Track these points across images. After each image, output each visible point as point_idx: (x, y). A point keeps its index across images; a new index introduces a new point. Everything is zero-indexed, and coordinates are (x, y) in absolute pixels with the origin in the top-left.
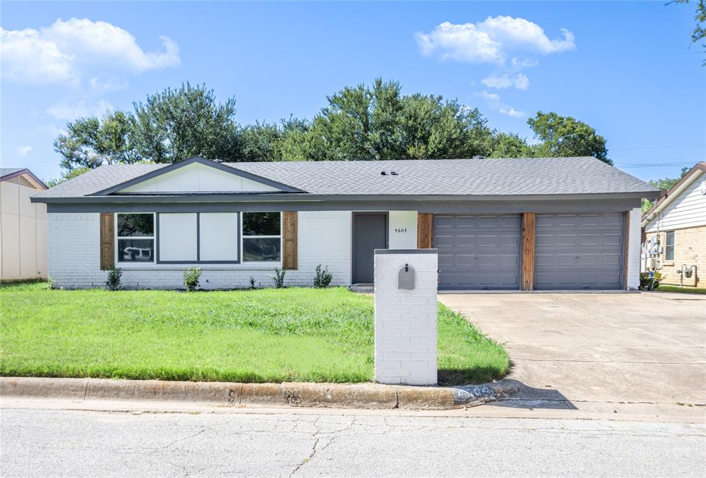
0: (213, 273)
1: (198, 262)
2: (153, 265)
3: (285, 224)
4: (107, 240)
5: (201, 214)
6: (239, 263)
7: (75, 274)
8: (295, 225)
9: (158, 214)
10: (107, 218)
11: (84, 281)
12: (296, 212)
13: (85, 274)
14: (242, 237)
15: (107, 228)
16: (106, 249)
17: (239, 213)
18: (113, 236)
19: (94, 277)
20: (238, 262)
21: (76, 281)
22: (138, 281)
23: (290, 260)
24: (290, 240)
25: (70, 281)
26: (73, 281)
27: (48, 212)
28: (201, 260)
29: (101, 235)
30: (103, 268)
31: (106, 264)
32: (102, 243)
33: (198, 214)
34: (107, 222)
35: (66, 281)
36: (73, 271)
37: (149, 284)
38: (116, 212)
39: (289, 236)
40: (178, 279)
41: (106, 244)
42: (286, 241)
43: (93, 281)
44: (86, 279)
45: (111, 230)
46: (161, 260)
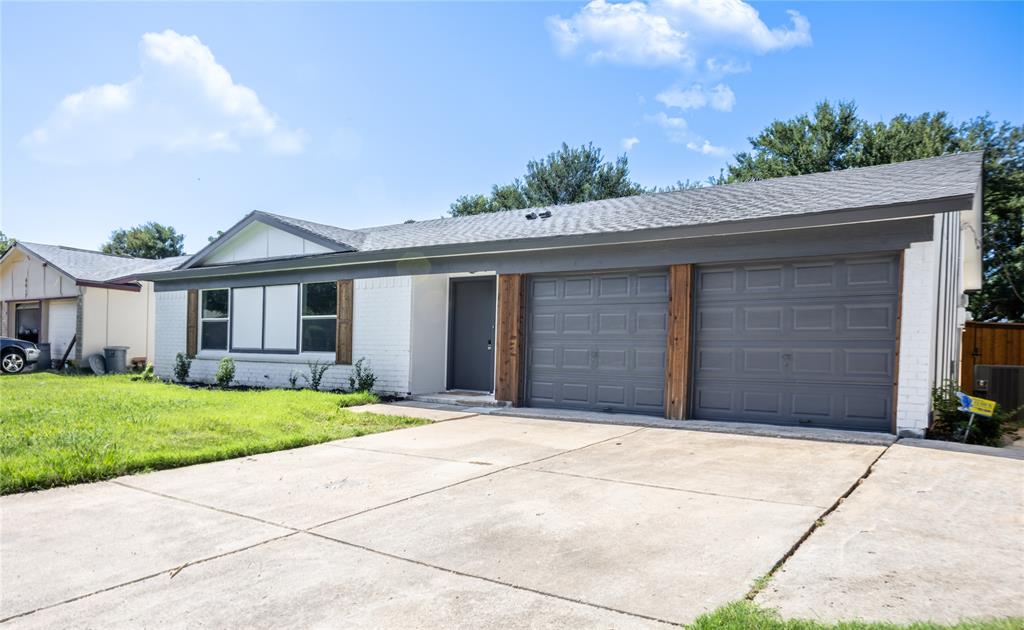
0: (271, 367)
1: (263, 351)
2: (227, 353)
3: (341, 299)
4: (192, 322)
5: (267, 288)
8: (349, 299)
9: (232, 289)
10: (192, 296)
12: (353, 280)
14: (301, 317)
15: (192, 308)
16: (191, 333)
17: (299, 284)
18: (197, 317)
20: (296, 352)
23: (344, 349)
24: (346, 322)
27: (155, 291)
29: (188, 317)
31: (191, 351)
32: (188, 326)
33: (264, 288)
34: (193, 301)
36: (169, 358)
38: (201, 288)
39: (345, 315)
41: (191, 327)
42: (342, 322)
45: (196, 310)
46: (233, 347)
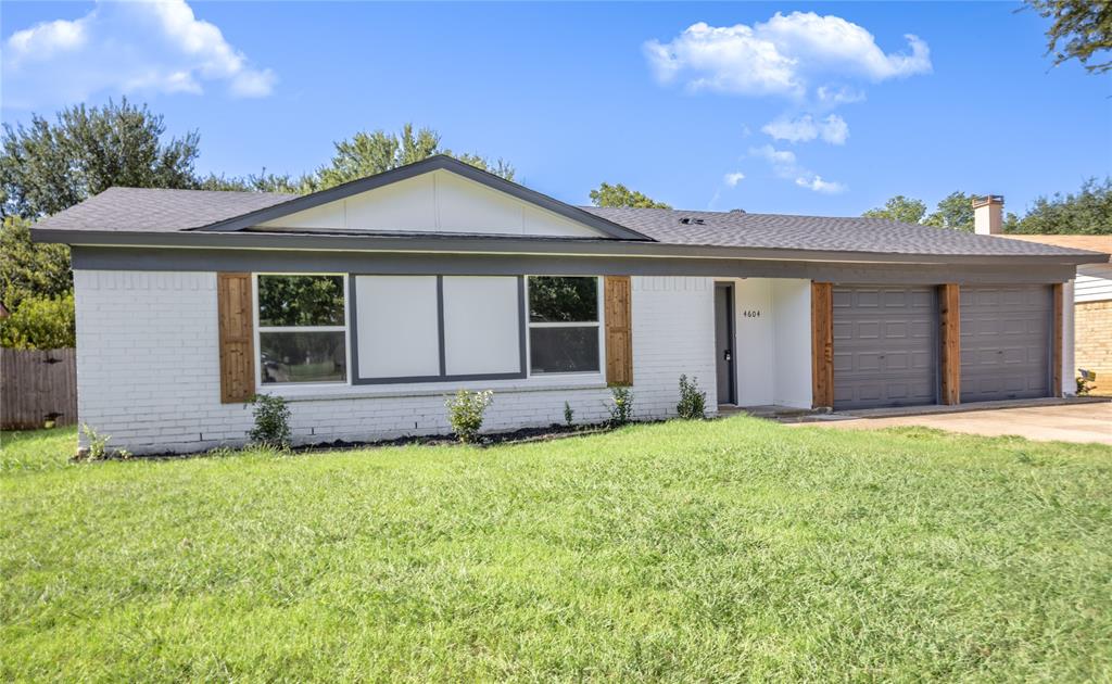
1: (443, 377)
2: (345, 387)
3: (608, 300)
4: (237, 334)
5: (444, 278)
6: (525, 377)
7: (155, 417)
8: (625, 301)
9: (352, 276)
10: (234, 283)
11: (181, 431)
12: (628, 276)
13: (178, 416)
14: (529, 325)
15: (235, 308)
16: (233, 354)
17: (520, 278)
18: (248, 325)
19: (203, 422)
20: (522, 375)
21: (157, 432)
22: (313, 424)
23: (620, 367)
24: (619, 330)
25: (140, 433)
26: (150, 433)
28: (448, 374)
29: (221, 323)
30: (228, 397)
31: (235, 390)
32: (225, 341)
33: (440, 277)
34: (235, 294)
35: (133, 433)
36: (148, 410)
37: (337, 430)
38: (254, 271)
39: (618, 323)
40: (403, 417)
41: (231, 343)
42: (611, 331)
43: (203, 430)
44: (185, 427)
45: (245, 311)
46: (361, 376)
